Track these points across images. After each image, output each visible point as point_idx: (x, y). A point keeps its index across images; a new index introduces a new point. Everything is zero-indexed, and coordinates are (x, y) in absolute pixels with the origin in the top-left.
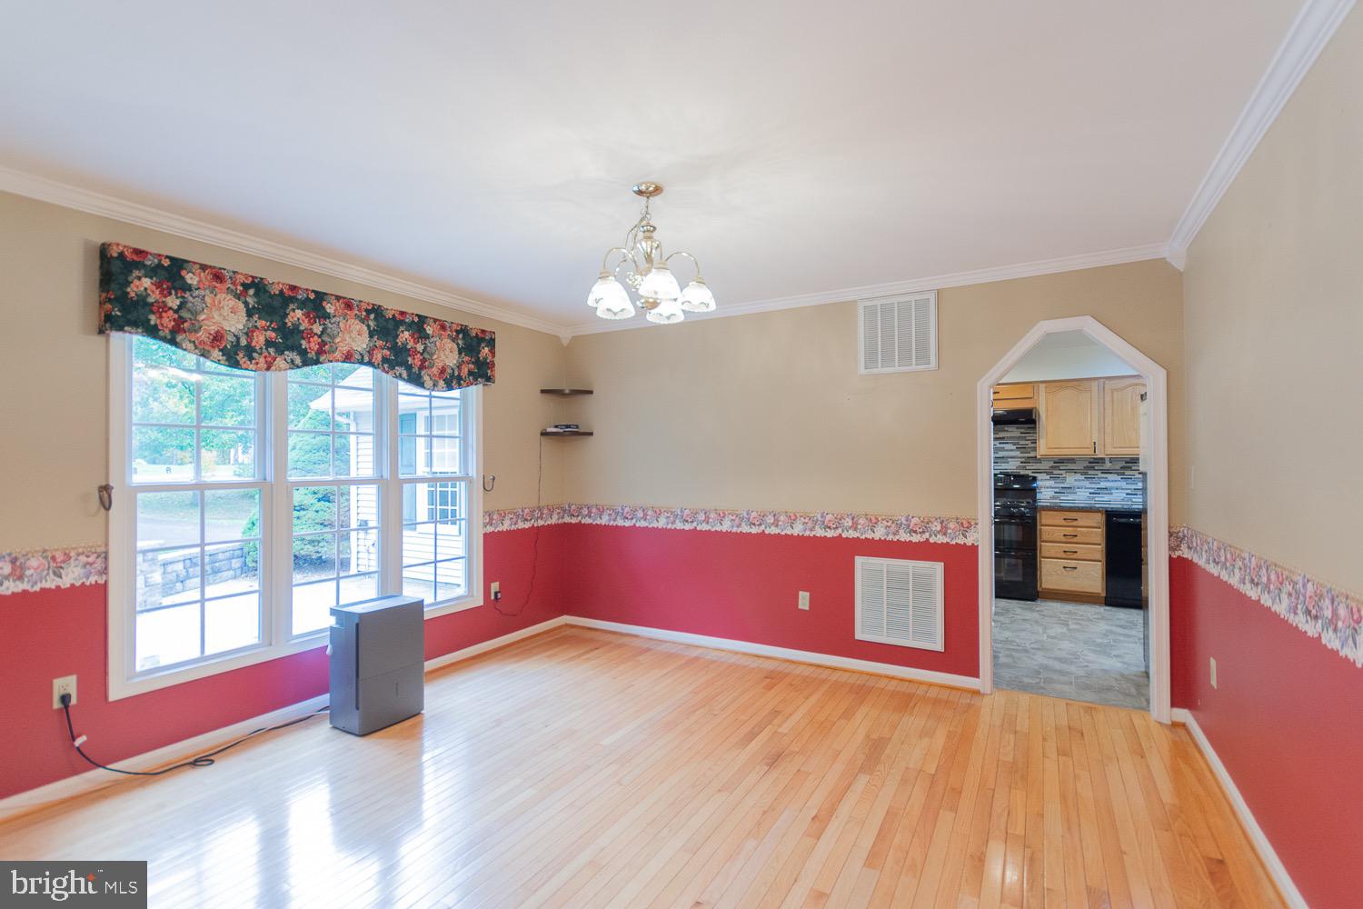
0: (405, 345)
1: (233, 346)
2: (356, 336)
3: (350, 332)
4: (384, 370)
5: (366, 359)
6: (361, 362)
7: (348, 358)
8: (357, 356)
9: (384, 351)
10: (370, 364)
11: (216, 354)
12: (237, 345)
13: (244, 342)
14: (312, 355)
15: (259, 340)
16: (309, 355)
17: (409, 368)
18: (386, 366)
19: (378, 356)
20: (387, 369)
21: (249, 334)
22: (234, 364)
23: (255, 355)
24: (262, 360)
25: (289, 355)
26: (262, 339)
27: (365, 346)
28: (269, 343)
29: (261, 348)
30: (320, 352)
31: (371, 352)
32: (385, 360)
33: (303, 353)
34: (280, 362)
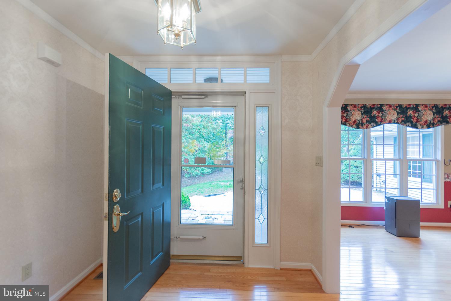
0: (410, 115)
1: (358, 123)
2: (393, 115)
3: (391, 114)
4: (402, 124)
5: (396, 122)
6: (394, 123)
7: (390, 122)
8: (393, 121)
9: (403, 118)
10: (397, 123)
11: (354, 126)
12: (359, 123)
13: (361, 122)
14: (379, 123)
15: (365, 121)
16: (378, 123)
17: (412, 123)
18: (403, 123)
19: (400, 120)
20: (403, 124)
21: (362, 120)
22: (358, 128)
23: (363, 125)
24: (365, 126)
25: (372, 124)
26: (365, 120)
27: (396, 118)
28: (367, 121)
29: (365, 123)
30: (381, 122)
31: (397, 119)
32: (403, 121)
33: (376, 123)
34: (370, 126)
